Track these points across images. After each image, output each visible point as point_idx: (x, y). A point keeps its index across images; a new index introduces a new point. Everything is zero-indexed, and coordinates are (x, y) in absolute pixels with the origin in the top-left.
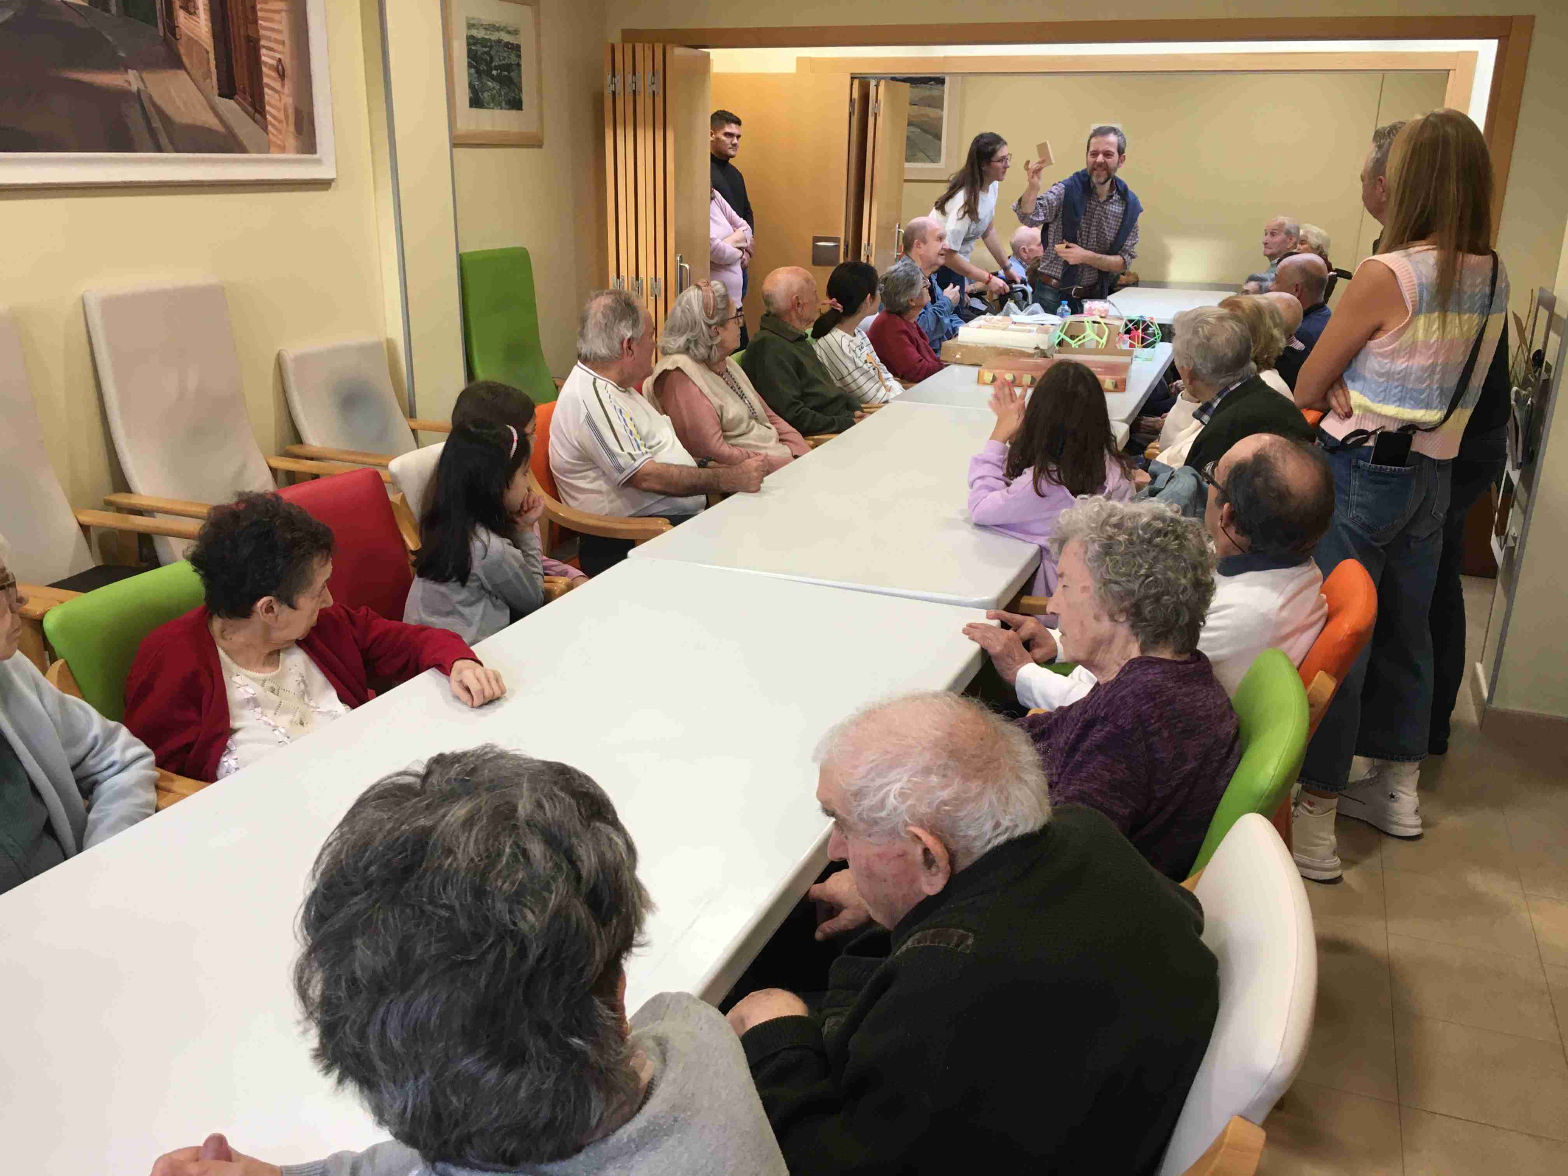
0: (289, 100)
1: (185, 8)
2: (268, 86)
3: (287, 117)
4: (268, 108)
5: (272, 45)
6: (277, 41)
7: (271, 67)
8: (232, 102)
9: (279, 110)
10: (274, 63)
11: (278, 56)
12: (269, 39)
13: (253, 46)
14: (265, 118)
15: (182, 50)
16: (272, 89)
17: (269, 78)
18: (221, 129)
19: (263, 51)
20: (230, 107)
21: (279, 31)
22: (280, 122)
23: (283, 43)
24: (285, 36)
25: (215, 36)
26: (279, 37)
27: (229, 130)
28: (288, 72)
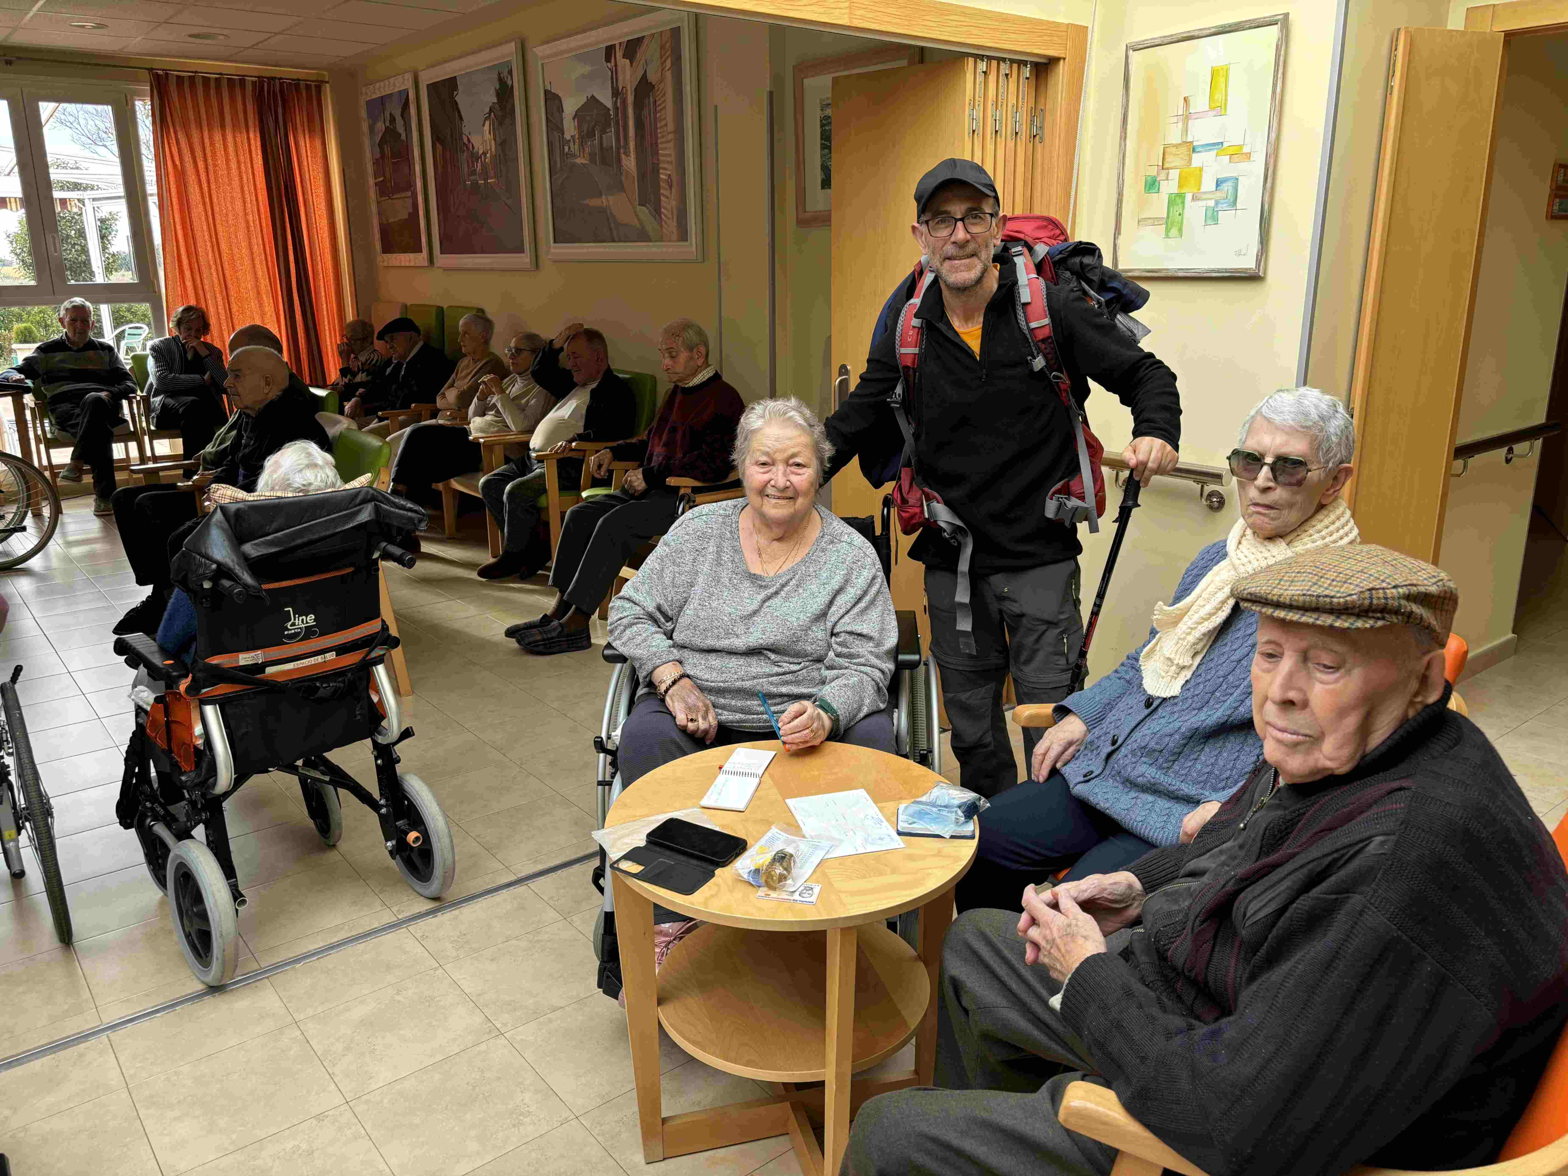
0: (674, 203)
1: (625, 153)
2: (663, 195)
3: (672, 214)
4: (663, 210)
5: (666, 166)
6: (668, 162)
7: (664, 180)
8: (644, 208)
9: (668, 210)
10: (666, 178)
11: (668, 172)
12: (664, 162)
13: (656, 168)
14: (661, 216)
15: (624, 179)
16: (665, 196)
17: (664, 189)
18: (638, 226)
19: (661, 171)
20: (644, 212)
21: (670, 155)
22: (668, 218)
23: (671, 163)
24: (672, 159)
25: (638, 166)
26: (669, 159)
27: (643, 227)
28: (674, 184)
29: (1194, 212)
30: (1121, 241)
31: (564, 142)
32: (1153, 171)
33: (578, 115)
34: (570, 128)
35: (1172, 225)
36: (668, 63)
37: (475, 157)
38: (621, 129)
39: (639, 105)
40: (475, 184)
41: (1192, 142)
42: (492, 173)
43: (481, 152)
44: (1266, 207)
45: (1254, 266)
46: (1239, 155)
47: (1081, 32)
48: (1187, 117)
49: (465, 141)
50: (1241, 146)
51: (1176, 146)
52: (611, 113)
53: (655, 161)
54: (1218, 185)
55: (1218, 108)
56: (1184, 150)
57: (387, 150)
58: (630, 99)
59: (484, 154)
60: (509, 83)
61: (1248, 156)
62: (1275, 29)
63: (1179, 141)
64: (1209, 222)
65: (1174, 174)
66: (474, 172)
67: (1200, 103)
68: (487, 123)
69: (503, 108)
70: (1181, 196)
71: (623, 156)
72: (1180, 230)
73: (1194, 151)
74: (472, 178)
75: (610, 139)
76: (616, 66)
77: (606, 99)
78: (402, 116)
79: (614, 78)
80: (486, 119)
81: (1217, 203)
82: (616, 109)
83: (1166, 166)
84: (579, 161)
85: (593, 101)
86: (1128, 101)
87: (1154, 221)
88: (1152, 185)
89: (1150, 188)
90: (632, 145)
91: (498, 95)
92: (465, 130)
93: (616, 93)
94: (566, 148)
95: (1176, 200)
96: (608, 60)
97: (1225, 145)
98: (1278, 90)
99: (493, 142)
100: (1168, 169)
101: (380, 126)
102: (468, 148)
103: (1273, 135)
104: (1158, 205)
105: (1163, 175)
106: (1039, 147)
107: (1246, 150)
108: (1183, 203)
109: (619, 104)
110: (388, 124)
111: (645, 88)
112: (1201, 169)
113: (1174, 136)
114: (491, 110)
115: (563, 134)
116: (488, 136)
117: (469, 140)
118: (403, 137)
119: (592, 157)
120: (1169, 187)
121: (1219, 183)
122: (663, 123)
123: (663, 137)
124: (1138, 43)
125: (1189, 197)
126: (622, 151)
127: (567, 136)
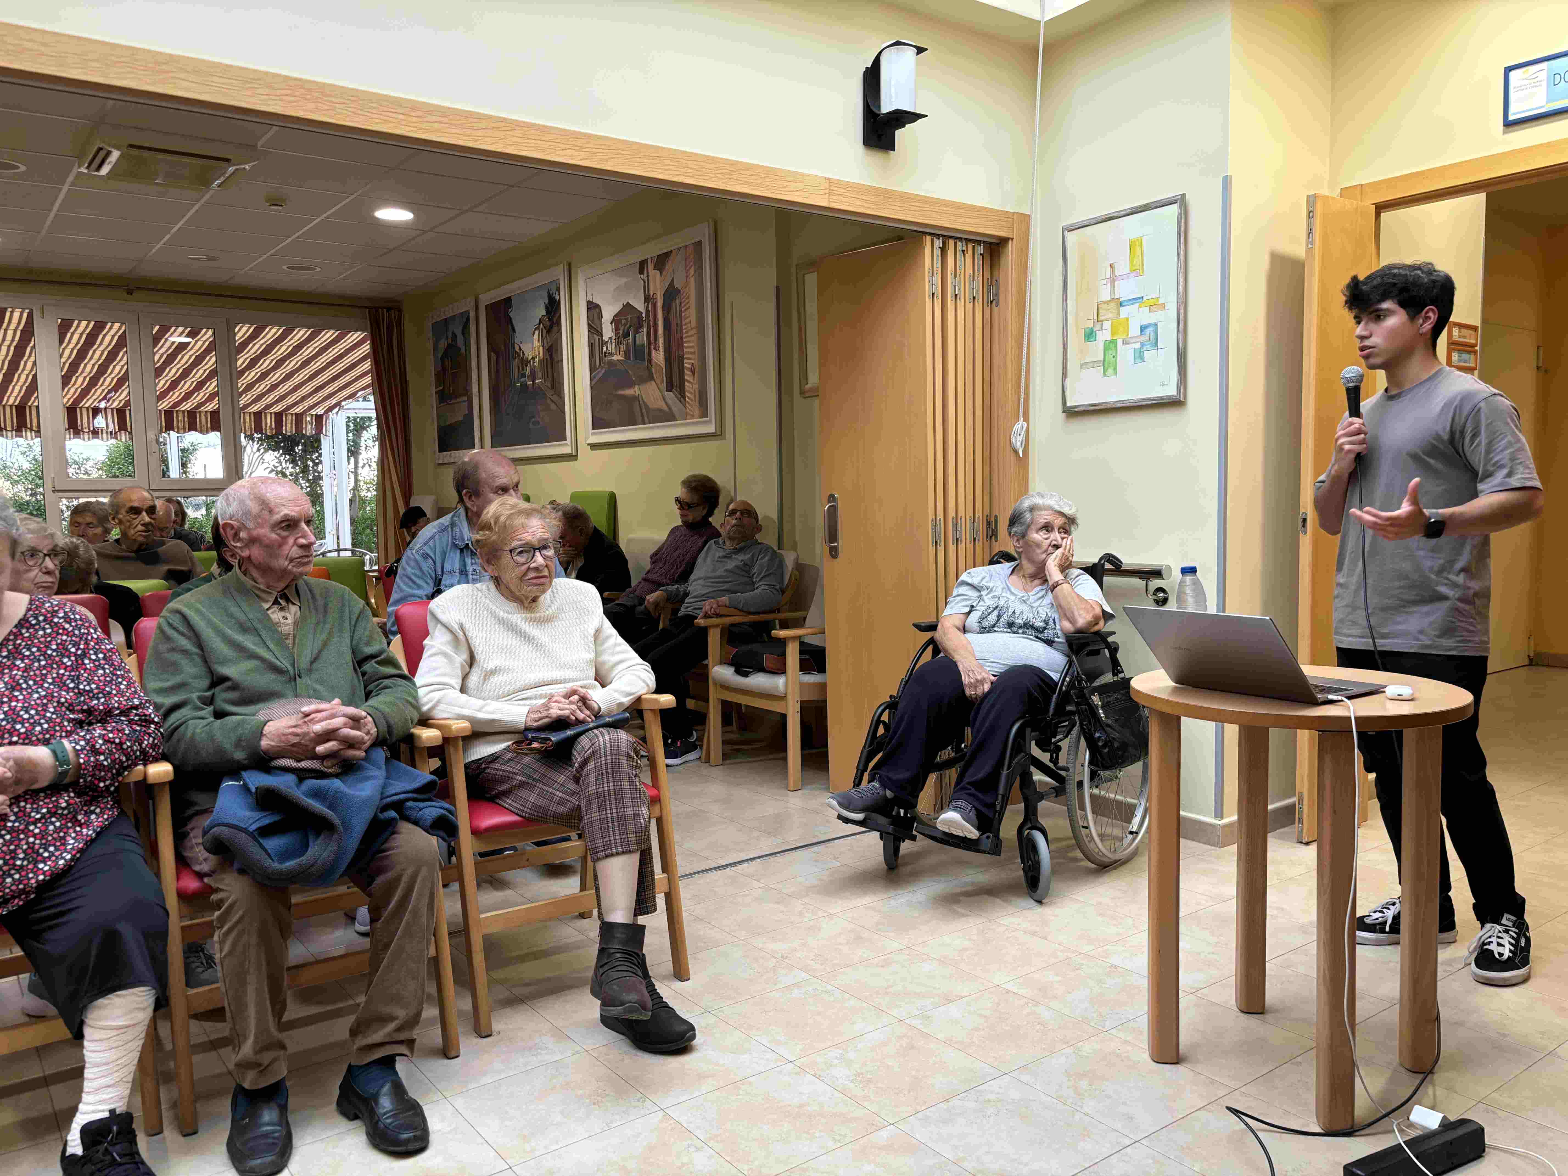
0: (696, 388)
1: (655, 349)
2: (687, 381)
3: (695, 396)
4: (687, 393)
5: (690, 356)
6: (692, 353)
7: (688, 368)
8: (671, 393)
9: (691, 393)
10: (689, 366)
11: (692, 361)
12: (688, 353)
13: (681, 359)
14: (684, 398)
15: (653, 370)
16: (689, 382)
17: (688, 376)
18: (665, 408)
19: (685, 361)
20: (670, 395)
21: (693, 347)
22: (692, 400)
23: (694, 353)
24: (696, 350)
25: (666, 359)
26: (692, 350)
27: (670, 409)
28: (697, 370)
29: (1125, 354)
30: (1068, 382)
31: (602, 343)
32: (1090, 324)
33: (616, 320)
34: (608, 332)
35: (1109, 366)
36: (692, 271)
37: (525, 362)
38: (652, 328)
39: (667, 308)
40: (524, 386)
41: (1119, 299)
42: (539, 374)
43: (530, 357)
44: (1181, 345)
45: (1175, 394)
46: (1156, 306)
47: (1025, 220)
48: (1113, 279)
49: (517, 349)
50: (1157, 299)
51: (1107, 303)
52: (644, 315)
53: (681, 353)
54: (1142, 331)
55: (1137, 271)
56: (1113, 305)
57: (448, 363)
58: (660, 304)
59: (533, 358)
60: (557, 298)
61: (1163, 306)
62: (1175, 207)
63: (1109, 299)
64: (1138, 360)
65: (1107, 325)
66: (524, 375)
67: (1123, 268)
68: (537, 332)
69: (550, 320)
70: (1113, 342)
71: (653, 352)
72: (1115, 369)
73: (1121, 305)
74: (523, 380)
75: (642, 337)
76: (648, 276)
77: (639, 305)
78: (463, 334)
79: (646, 287)
80: (536, 329)
81: (1142, 345)
82: (648, 311)
83: (1100, 318)
84: (615, 358)
85: (628, 307)
86: (1066, 271)
87: (1094, 364)
88: (1090, 335)
89: (1089, 338)
90: (661, 341)
91: (547, 308)
92: (517, 340)
93: (647, 299)
94: (605, 348)
95: (1111, 345)
96: (641, 272)
97: (1145, 299)
98: (1182, 253)
99: (541, 348)
100: (1102, 321)
101: (443, 344)
102: (519, 355)
103: (1181, 289)
104: (1096, 350)
105: (1098, 327)
106: (995, 309)
107: (1161, 301)
108: (1116, 346)
109: (650, 309)
110: (450, 341)
111: (672, 293)
112: (1127, 319)
113: (1105, 295)
114: (540, 322)
115: (602, 336)
116: (537, 344)
117: (520, 349)
118: (463, 351)
119: (627, 354)
120: (1103, 336)
121: (1143, 329)
122: (688, 320)
123: (687, 332)
124: (1071, 225)
125: (1120, 342)
126: (652, 347)
127: (606, 338)
